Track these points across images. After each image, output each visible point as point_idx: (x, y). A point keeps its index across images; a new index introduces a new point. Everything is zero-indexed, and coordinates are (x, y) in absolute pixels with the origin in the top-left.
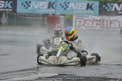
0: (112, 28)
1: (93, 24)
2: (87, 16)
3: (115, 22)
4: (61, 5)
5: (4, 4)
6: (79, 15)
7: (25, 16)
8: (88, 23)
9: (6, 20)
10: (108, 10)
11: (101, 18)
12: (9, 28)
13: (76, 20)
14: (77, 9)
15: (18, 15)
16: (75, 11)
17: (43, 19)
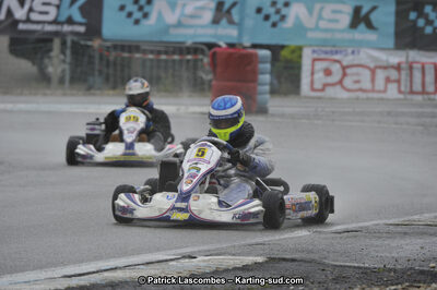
2: (353, 52)
4: (259, 10)
5: (58, 7)
6: (324, 49)
8: (358, 74)
10: (429, 30)
11: (403, 59)
12: (74, 92)
13: (313, 66)
15: (108, 47)
16: (310, 34)
17: (196, 61)
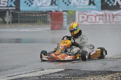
0: (115, 22)
1: (96, 19)
2: (90, 12)
3: (118, 16)
4: (63, 1)
5: (8, 2)
6: (82, 11)
7: (28, 14)
9: (10, 19)
10: (110, 5)
11: (104, 13)
12: (13, 26)
13: (79, 16)
14: (79, 4)
15: (22, 13)
16: (78, 7)
17: (46, 16)
